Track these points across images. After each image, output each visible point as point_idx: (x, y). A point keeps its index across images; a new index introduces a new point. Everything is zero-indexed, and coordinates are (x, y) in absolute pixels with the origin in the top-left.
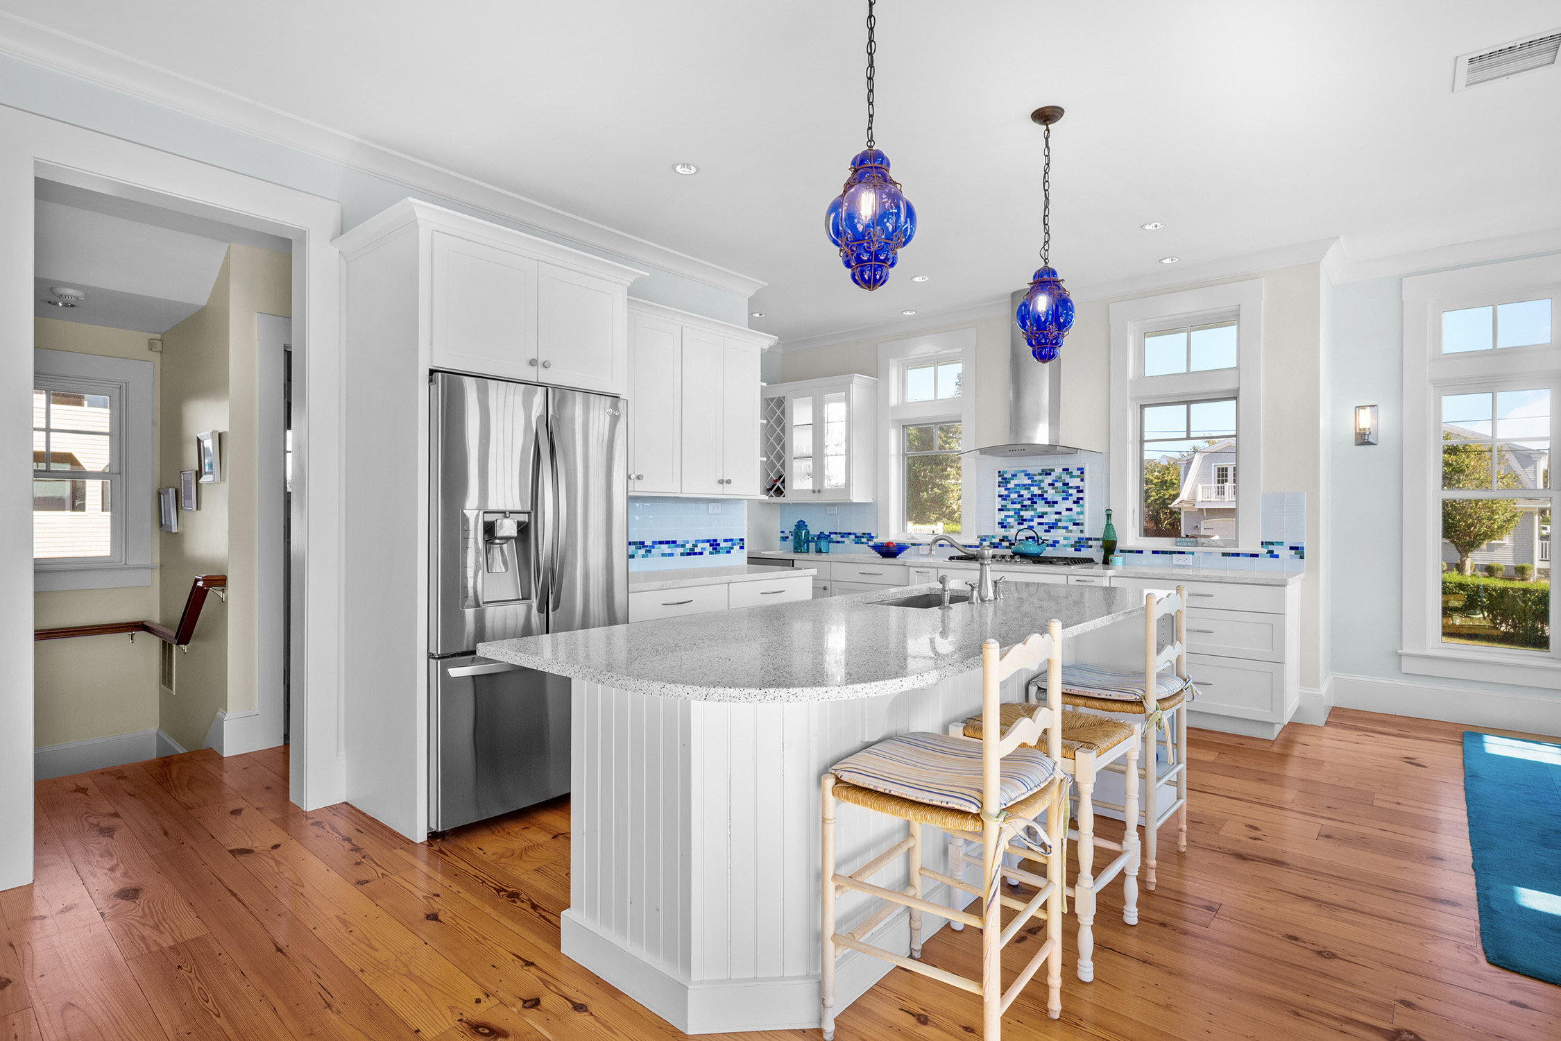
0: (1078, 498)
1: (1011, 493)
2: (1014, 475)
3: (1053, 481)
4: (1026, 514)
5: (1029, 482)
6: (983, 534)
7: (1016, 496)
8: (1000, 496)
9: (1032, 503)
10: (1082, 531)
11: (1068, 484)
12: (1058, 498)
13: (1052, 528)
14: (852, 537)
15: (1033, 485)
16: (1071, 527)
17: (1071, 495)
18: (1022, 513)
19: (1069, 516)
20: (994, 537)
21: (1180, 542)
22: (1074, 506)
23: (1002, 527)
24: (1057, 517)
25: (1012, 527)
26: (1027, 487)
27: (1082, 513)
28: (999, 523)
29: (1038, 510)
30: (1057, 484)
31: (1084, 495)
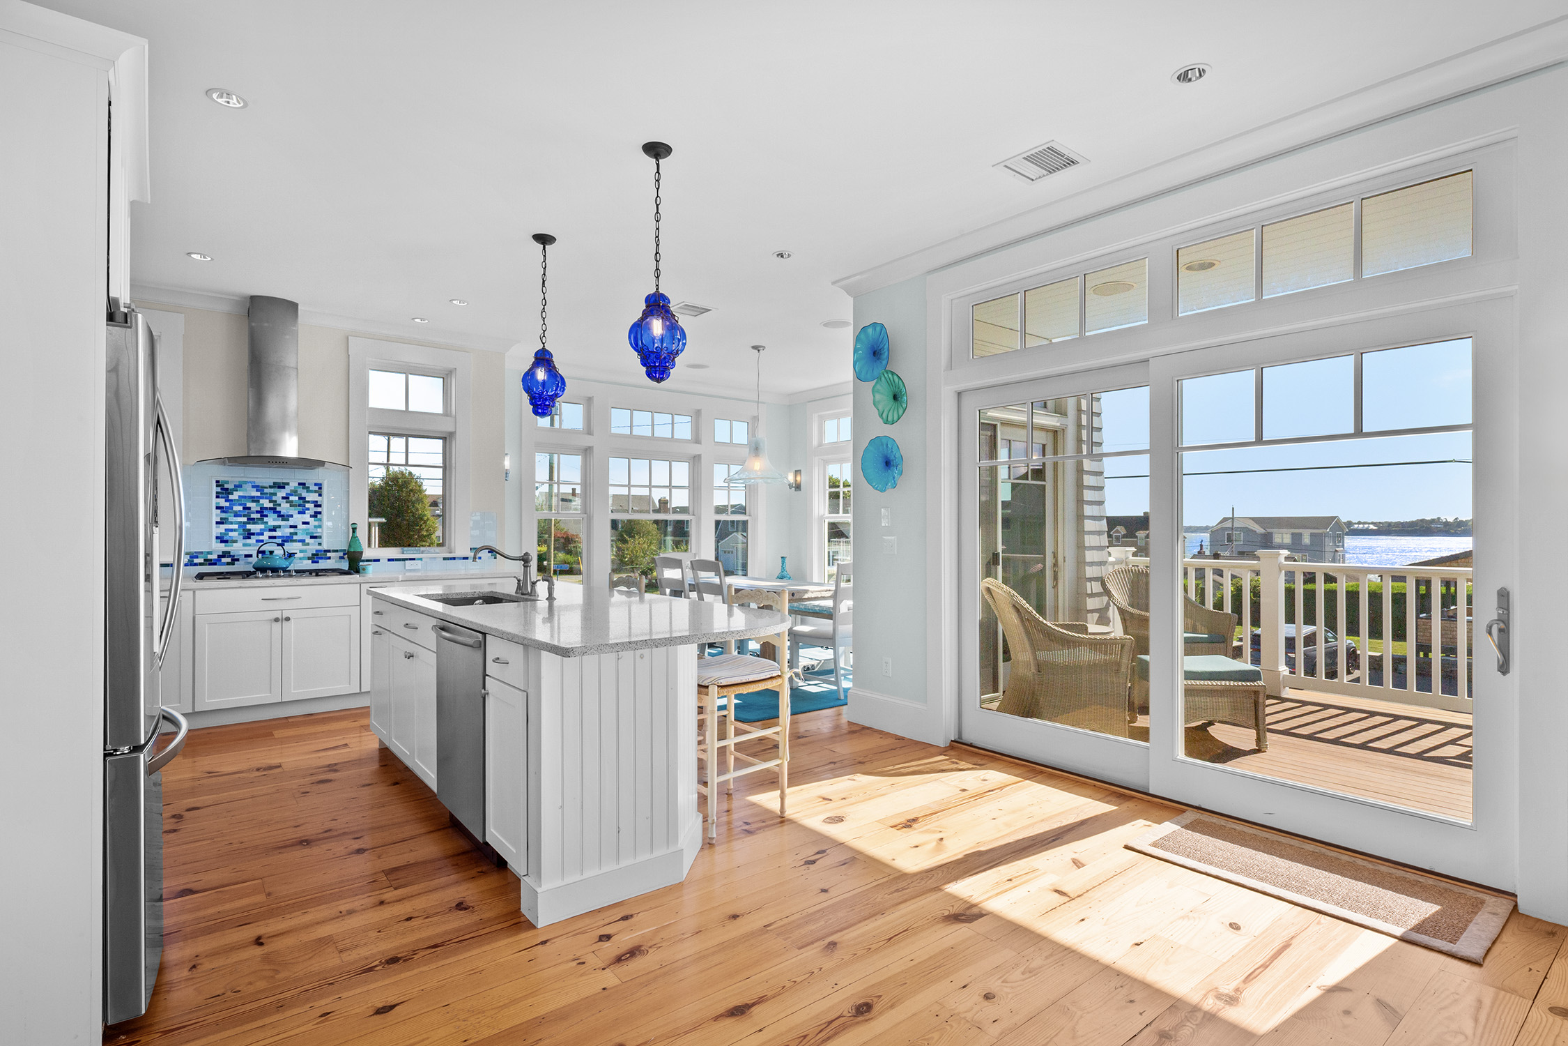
0: (315, 512)
1: (234, 505)
2: (238, 486)
3: (287, 494)
4: (254, 528)
5: (258, 494)
6: (193, 550)
7: (241, 508)
8: (217, 508)
9: (261, 516)
10: (320, 544)
11: (305, 498)
12: (293, 512)
13: (287, 541)
15: (263, 498)
16: (308, 540)
17: (308, 509)
18: (248, 527)
19: (306, 530)
20: (210, 553)
21: (407, 551)
22: (311, 520)
23: (222, 542)
24: (292, 530)
25: (236, 542)
26: (255, 500)
27: (320, 526)
28: (217, 538)
29: (269, 524)
30: (292, 498)
31: (322, 509)
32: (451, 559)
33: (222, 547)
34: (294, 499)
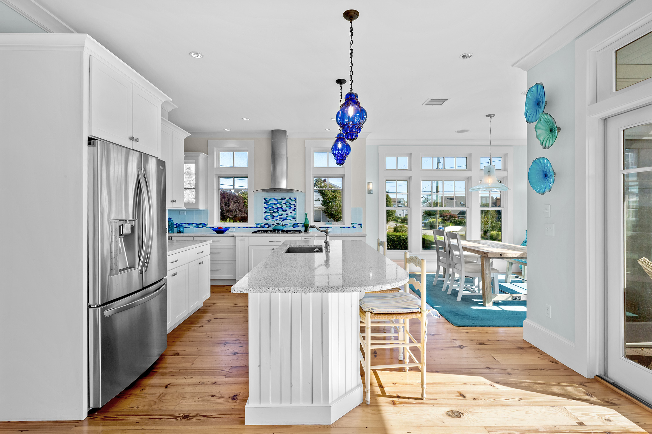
0: (294, 209)
1: (269, 206)
2: (270, 200)
3: (285, 202)
4: (275, 215)
5: (276, 202)
6: (257, 222)
7: (271, 207)
8: (264, 207)
9: (277, 210)
10: (296, 221)
11: (291, 203)
12: (287, 208)
13: (285, 219)
14: (194, 225)
15: (277, 204)
16: (292, 219)
17: (292, 207)
18: (273, 214)
19: (291, 215)
20: (262, 223)
21: (327, 224)
22: (293, 212)
23: (265, 220)
24: (287, 215)
25: (269, 220)
26: (275, 204)
27: (296, 214)
28: (264, 218)
29: (280, 213)
30: (287, 203)
31: (297, 208)
33: (265, 221)
34: (287, 204)
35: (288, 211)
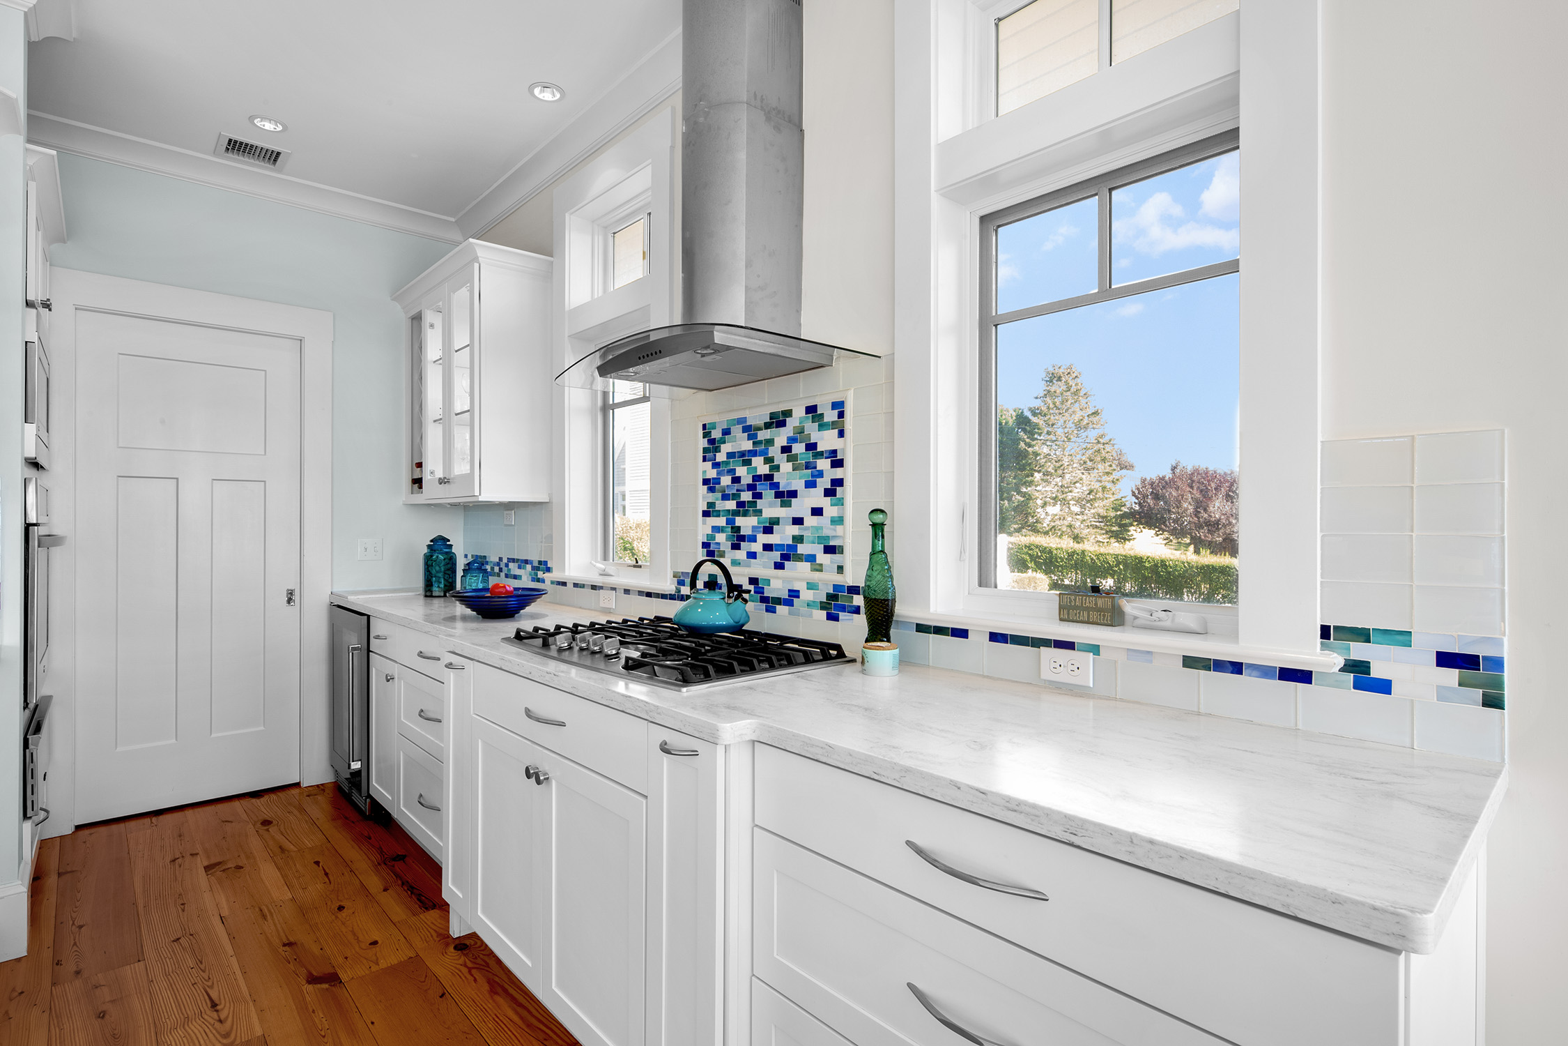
0: (833, 482)
1: (722, 473)
2: (726, 432)
3: (789, 439)
4: (747, 524)
5: (750, 445)
7: (729, 480)
8: (704, 481)
9: (754, 496)
10: (840, 569)
11: (815, 446)
12: (798, 484)
13: (787, 557)
14: (529, 567)
15: (755, 453)
16: (823, 558)
17: (821, 474)
18: (739, 521)
19: (817, 528)
22: (825, 503)
23: (709, 553)
24: (796, 530)
25: (723, 555)
26: (746, 458)
28: (705, 544)
29: (765, 514)
30: (796, 448)
31: (845, 473)
32: (1219, 666)
33: (707, 566)
34: (798, 448)
35: (800, 507)
